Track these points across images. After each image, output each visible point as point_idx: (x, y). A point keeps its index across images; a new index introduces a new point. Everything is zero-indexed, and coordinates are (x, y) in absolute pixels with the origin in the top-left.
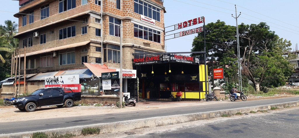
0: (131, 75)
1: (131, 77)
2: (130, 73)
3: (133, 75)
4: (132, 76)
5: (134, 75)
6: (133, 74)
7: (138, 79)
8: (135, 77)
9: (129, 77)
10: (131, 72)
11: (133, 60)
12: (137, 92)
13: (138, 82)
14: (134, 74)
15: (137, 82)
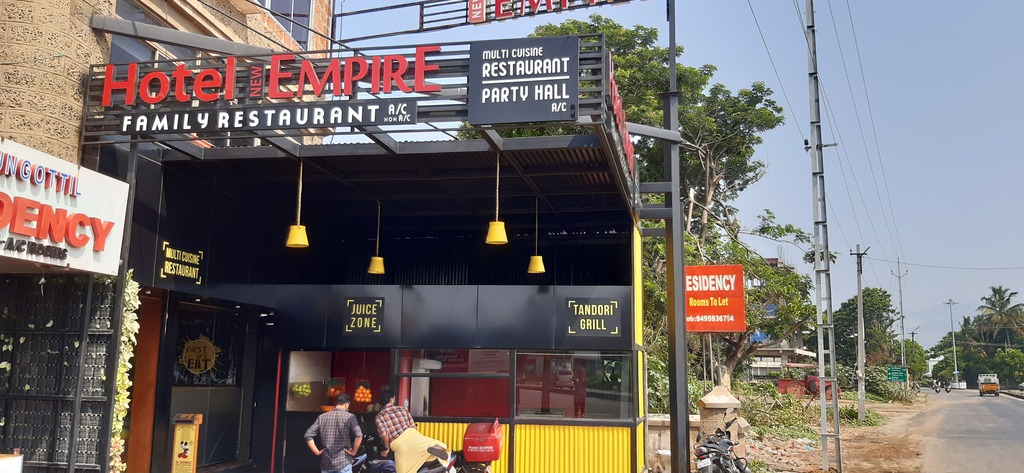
0: (62, 228)
1: (62, 254)
2: (52, 199)
3: (88, 231)
4: (76, 244)
5: (100, 231)
6: (82, 221)
7: (132, 289)
8: (104, 260)
9: (34, 249)
10: (66, 185)
11: (90, 87)
12: (105, 432)
13: (131, 325)
14: (104, 219)
15: (116, 322)
